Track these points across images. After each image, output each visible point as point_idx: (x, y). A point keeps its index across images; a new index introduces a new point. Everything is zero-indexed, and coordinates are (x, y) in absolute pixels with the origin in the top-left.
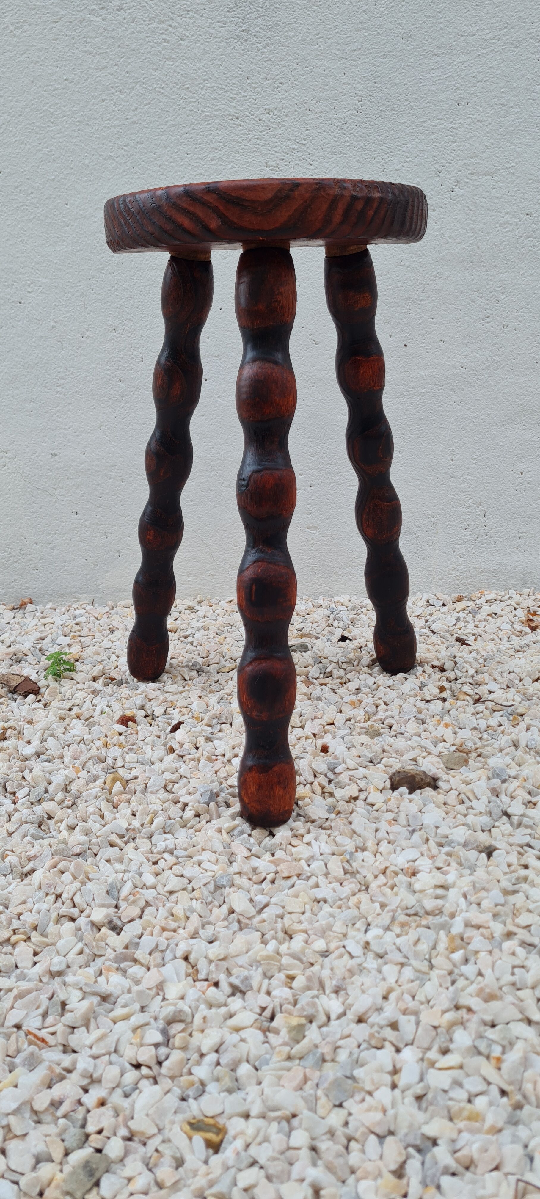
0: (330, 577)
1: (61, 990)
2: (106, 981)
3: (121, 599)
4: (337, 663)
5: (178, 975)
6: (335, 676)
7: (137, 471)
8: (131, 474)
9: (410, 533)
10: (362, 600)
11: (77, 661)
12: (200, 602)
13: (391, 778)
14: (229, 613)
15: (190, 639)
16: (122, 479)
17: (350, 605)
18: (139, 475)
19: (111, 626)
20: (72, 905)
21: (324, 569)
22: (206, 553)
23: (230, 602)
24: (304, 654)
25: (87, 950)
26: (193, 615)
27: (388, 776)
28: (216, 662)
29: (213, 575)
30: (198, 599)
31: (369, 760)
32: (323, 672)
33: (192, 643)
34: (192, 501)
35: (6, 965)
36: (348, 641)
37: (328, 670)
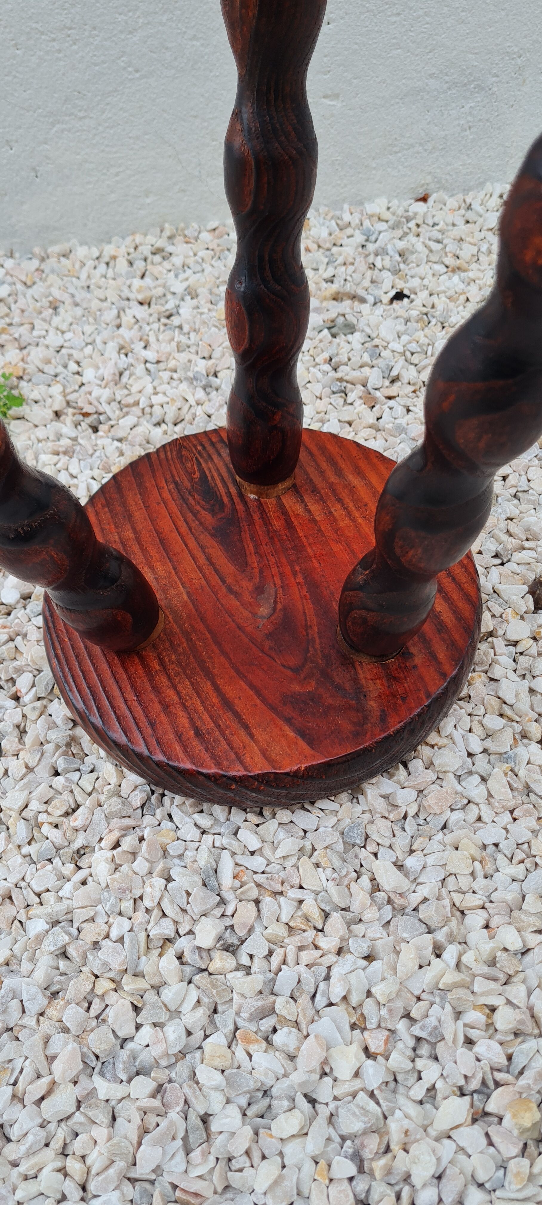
0: (359, 173)
1: (196, 1097)
2: (248, 1058)
3: (53, 242)
4: (403, 354)
5: (339, 1030)
6: (405, 381)
7: (38, 26)
8: (29, 33)
10: (405, 204)
11: (20, 378)
12: (170, 238)
13: (532, 592)
14: (218, 254)
15: (176, 321)
16: (16, 45)
17: (392, 220)
18: (42, 33)
19: (51, 298)
20: (161, 914)
21: (349, 163)
22: (170, 156)
23: (214, 230)
24: (350, 337)
25: (205, 1000)
26: (167, 265)
27: (526, 588)
28: (226, 366)
29: (183, 191)
30: (167, 233)
31: (494, 554)
32: (386, 375)
33: (180, 327)
34: (137, 71)
35: (105, 1050)
36: (406, 300)
37: (394, 373)
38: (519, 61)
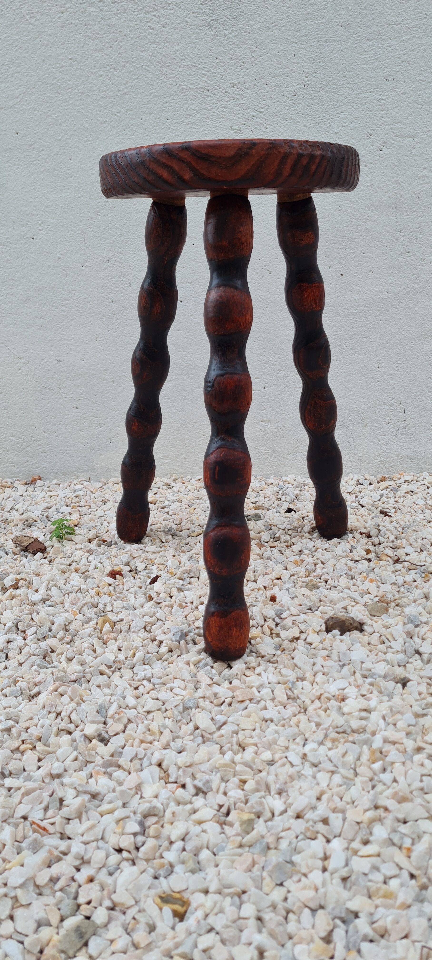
0: (280, 460)
1: (59, 789)
2: (95, 782)
3: (112, 477)
4: (284, 530)
5: (153, 778)
6: (282, 540)
7: (125, 374)
8: (120, 377)
9: (344, 426)
10: (304, 479)
11: (76, 526)
12: (175, 480)
13: (326, 623)
14: (198, 489)
15: (166, 510)
16: (113, 381)
17: (295, 484)
18: (127, 378)
19: (104, 499)
20: (69, 721)
21: (274, 455)
22: (180, 440)
23: (199, 480)
24: (257, 522)
25: (80, 758)
26: (169, 490)
27: (323, 621)
28: (188, 528)
29: (185, 458)
30: (173, 478)
31: (308, 608)
32: (272, 537)
33: (168, 513)
34: (169, 399)
35: (16, 768)
36: (293, 512)
37: (277, 536)
38: (362, 415)
